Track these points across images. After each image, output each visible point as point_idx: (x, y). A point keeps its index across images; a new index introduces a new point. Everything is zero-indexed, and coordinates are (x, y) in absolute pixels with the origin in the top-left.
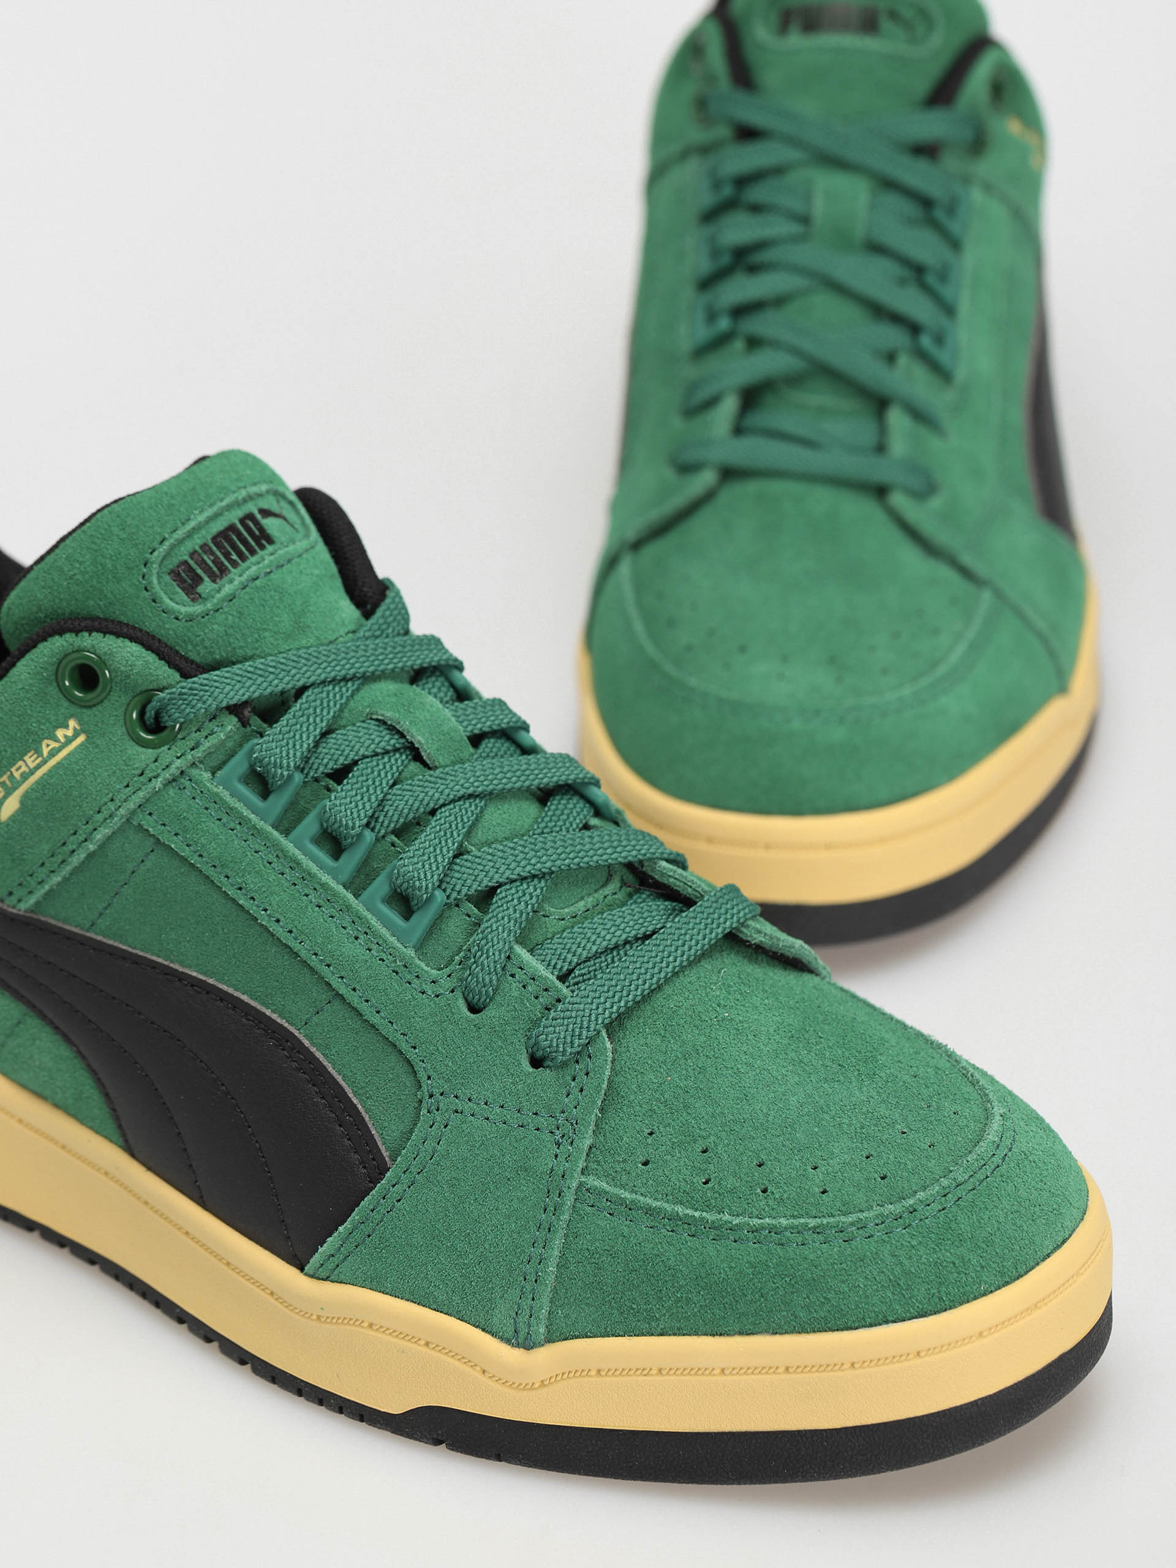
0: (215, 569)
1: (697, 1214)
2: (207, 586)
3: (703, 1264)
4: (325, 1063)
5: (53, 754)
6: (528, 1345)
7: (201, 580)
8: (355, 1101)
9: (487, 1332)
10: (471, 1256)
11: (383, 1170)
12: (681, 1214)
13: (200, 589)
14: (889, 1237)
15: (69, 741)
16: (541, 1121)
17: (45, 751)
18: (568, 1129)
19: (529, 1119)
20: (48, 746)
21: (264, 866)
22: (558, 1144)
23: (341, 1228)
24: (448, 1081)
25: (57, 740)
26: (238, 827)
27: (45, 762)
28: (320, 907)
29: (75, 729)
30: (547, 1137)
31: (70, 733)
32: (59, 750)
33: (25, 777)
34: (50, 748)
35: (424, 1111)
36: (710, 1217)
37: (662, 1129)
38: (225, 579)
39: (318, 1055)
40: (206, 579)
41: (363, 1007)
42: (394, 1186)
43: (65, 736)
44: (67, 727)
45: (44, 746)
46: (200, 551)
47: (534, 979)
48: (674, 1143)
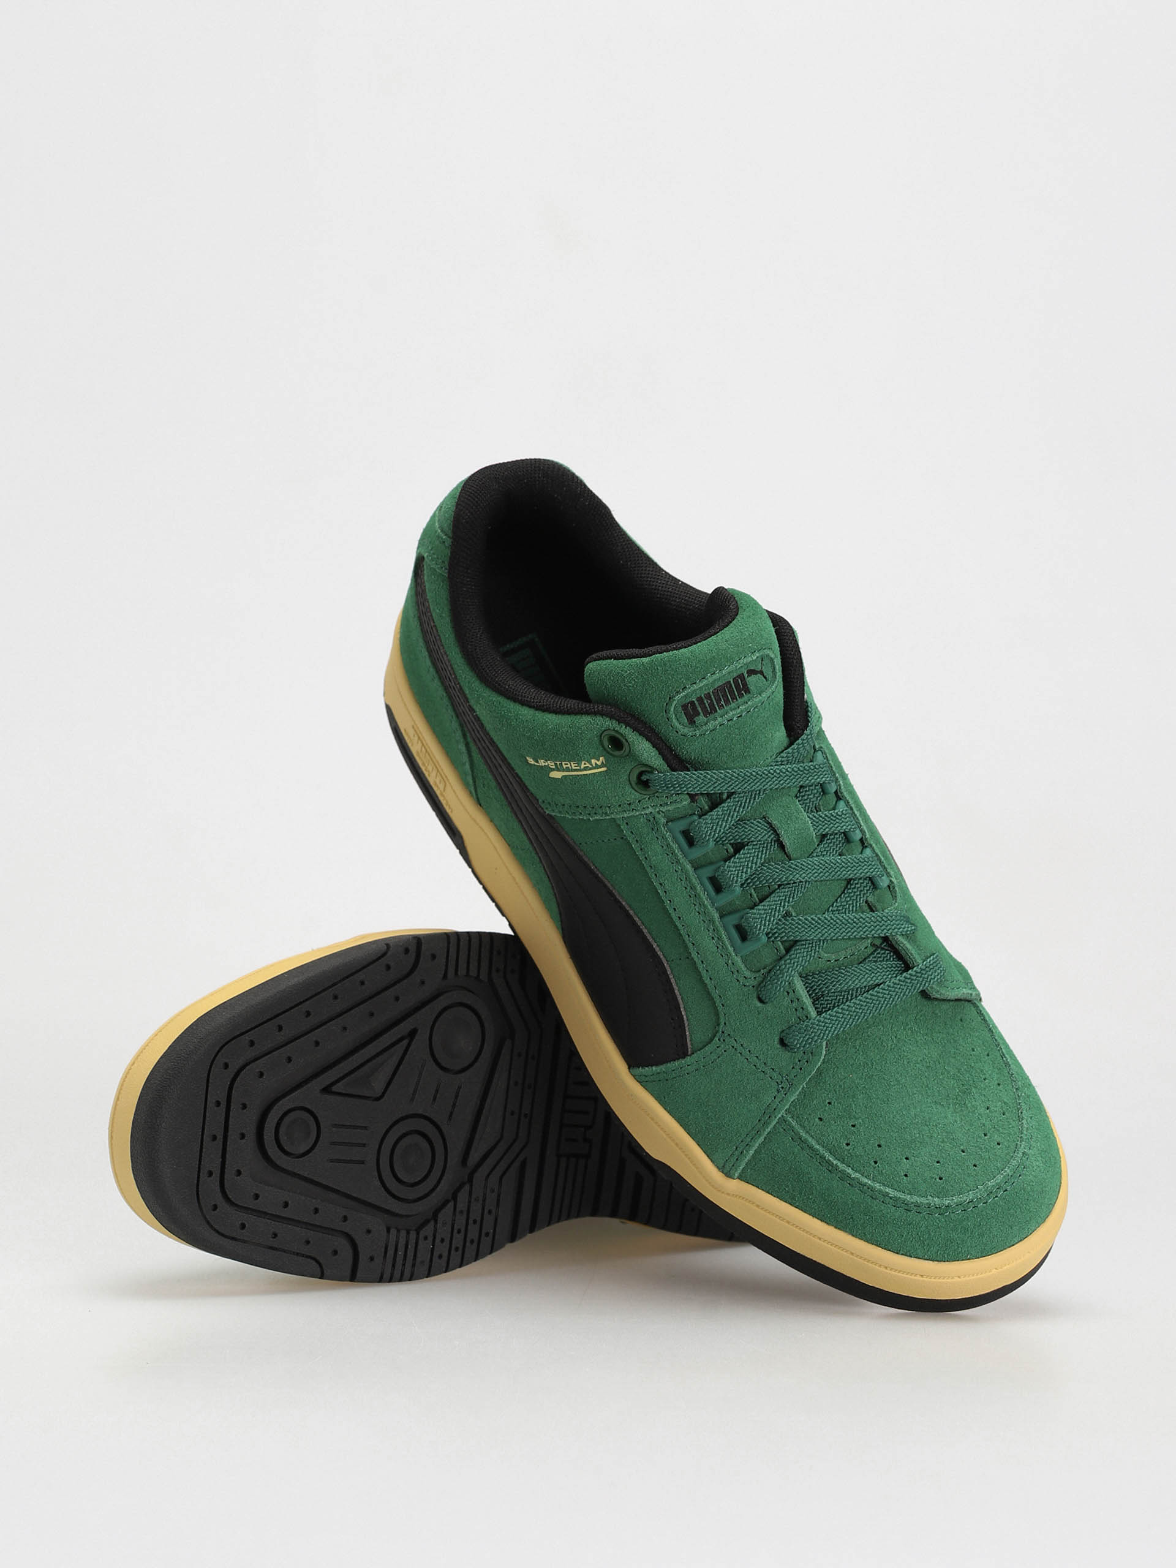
0: (709, 709)
1: (835, 1162)
2: (701, 719)
3: (828, 1189)
4: (675, 987)
5: (586, 769)
6: (729, 1175)
7: (699, 714)
8: (683, 1013)
9: (709, 1158)
10: (714, 1122)
11: (685, 1055)
12: (827, 1158)
13: (696, 719)
14: (929, 1217)
15: (597, 767)
16: (775, 1075)
17: (583, 766)
18: (786, 1085)
19: (768, 1071)
20: (585, 764)
21: (677, 880)
22: (778, 1091)
23: (654, 1068)
24: (734, 1031)
25: (590, 763)
26: (671, 855)
27: (580, 770)
28: (699, 914)
29: (603, 762)
30: (774, 1084)
31: (599, 763)
32: (591, 769)
33: (568, 769)
34: (585, 766)
35: (716, 1039)
36: (842, 1166)
37: (836, 1104)
38: (712, 716)
39: (673, 981)
40: (702, 714)
41: (704, 974)
42: (688, 1065)
43: (596, 764)
44: (598, 760)
45: (583, 763)
46: (704, 698)
47: (798, 1000)
48: (839, 1115)
